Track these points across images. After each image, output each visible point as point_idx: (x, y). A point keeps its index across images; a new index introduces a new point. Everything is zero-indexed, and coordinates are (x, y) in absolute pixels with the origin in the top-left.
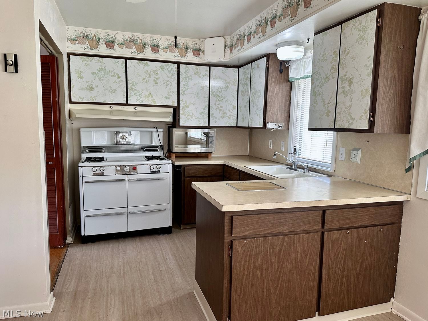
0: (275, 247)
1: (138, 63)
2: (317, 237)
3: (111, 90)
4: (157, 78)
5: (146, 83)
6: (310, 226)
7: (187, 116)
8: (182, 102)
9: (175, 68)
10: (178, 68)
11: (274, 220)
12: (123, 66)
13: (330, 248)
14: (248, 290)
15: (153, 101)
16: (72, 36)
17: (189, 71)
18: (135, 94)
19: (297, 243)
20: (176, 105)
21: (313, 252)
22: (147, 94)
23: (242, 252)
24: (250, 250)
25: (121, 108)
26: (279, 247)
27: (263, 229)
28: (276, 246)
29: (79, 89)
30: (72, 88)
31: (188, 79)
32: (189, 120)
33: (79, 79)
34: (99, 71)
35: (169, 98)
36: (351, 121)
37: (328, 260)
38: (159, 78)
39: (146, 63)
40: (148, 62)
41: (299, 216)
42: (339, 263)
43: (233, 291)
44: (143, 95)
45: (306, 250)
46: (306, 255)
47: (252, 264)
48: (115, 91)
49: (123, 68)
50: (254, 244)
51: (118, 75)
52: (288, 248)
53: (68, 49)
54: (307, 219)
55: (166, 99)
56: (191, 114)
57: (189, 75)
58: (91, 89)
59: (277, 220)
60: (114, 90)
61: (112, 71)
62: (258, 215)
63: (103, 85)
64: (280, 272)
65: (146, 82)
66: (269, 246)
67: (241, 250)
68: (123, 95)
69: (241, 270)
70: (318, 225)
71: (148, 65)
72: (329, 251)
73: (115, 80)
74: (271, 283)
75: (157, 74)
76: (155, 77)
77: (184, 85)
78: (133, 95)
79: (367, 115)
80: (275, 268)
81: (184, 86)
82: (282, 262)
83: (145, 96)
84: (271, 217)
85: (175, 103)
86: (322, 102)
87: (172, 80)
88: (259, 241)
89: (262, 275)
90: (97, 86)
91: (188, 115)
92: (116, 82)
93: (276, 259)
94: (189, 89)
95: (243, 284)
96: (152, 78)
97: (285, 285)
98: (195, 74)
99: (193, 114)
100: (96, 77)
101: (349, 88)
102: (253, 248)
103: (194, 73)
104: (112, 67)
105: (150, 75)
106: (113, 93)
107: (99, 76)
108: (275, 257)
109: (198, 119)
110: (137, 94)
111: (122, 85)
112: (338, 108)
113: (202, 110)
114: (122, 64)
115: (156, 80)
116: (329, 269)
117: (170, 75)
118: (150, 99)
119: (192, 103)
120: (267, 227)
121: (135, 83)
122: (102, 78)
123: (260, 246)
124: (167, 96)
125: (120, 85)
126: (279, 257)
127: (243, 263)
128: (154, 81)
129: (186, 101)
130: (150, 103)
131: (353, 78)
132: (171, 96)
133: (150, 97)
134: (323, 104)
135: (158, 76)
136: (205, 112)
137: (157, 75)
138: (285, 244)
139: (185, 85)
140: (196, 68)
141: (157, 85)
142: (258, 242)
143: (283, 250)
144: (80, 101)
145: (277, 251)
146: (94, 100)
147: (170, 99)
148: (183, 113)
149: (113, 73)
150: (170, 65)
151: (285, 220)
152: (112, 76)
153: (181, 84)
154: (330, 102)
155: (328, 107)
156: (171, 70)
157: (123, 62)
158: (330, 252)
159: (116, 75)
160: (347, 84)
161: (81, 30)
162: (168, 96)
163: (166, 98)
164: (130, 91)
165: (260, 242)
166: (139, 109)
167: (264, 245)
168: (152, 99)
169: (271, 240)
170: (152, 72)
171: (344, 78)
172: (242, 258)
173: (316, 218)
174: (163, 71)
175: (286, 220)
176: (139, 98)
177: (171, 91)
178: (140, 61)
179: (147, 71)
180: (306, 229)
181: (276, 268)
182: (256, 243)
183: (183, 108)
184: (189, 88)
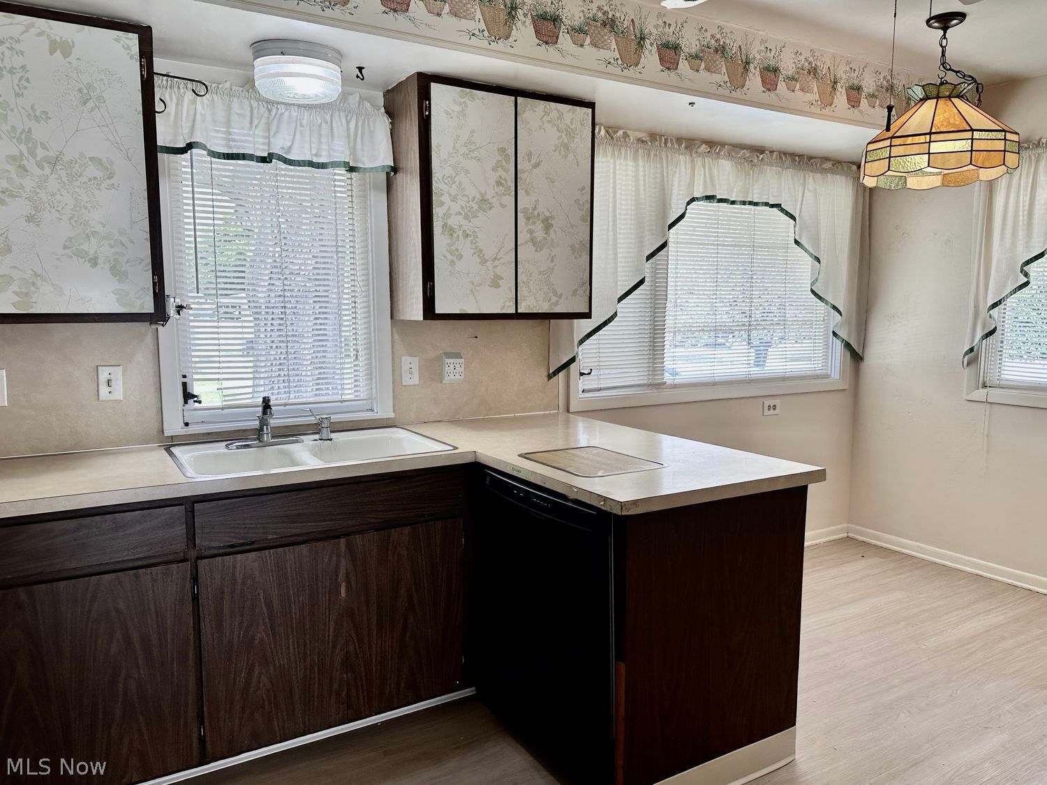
36: (554, 299)
79: (586, 289)
86: (474, 253)
101: (545, 236)
112: (522, 273)
131: (552, 217)
134: (480, 258)
154: (498, 257)
155: (495, 267)
160: (538, 227)
171: (531, 213)
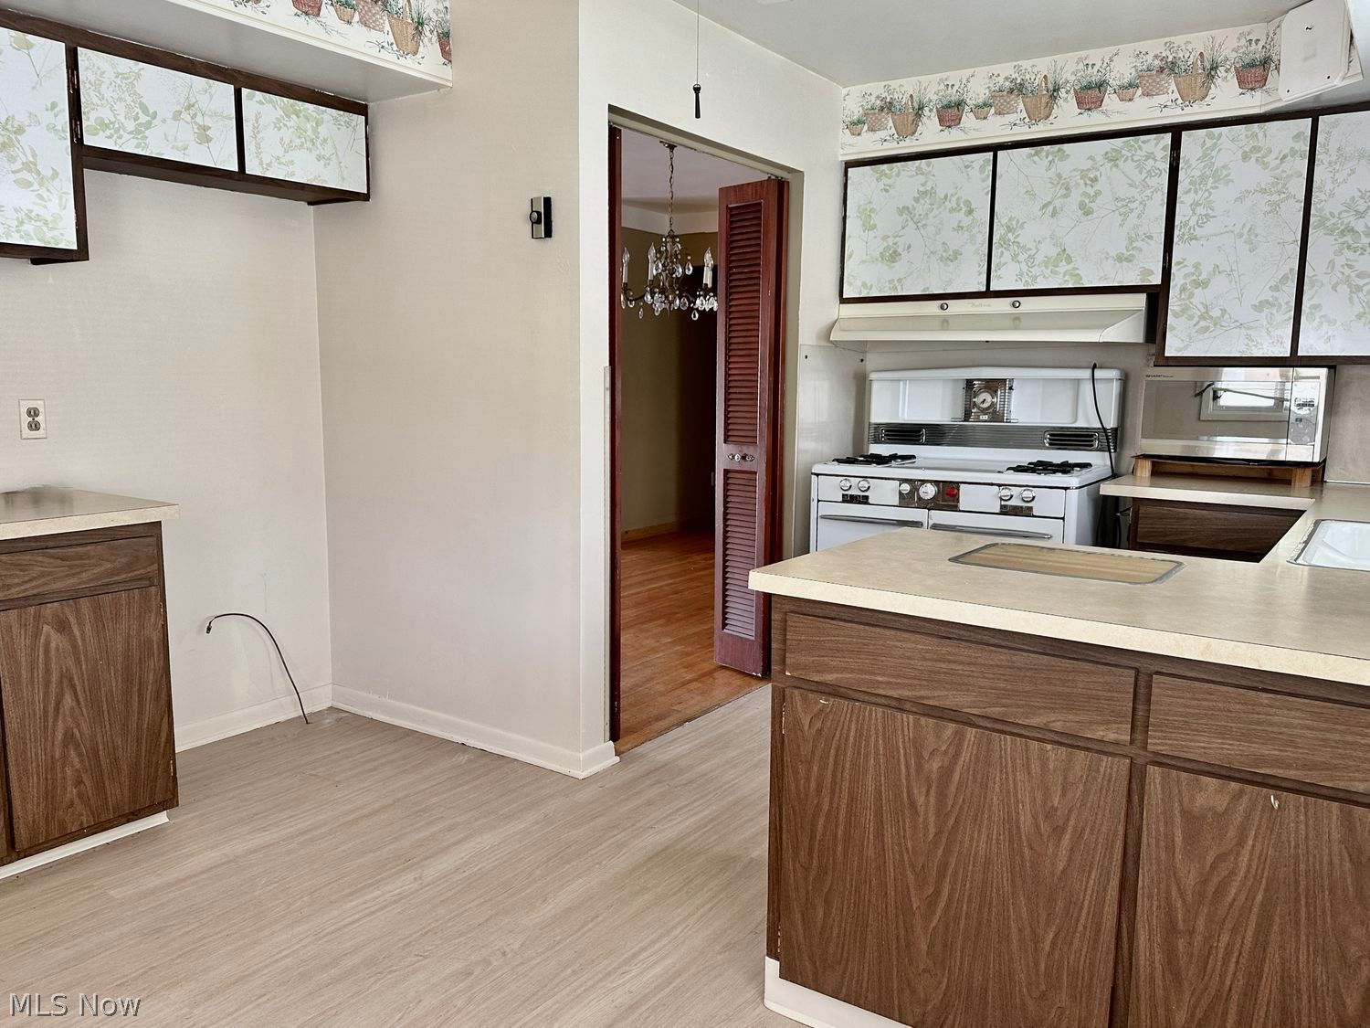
0: (926, 755)
1: (1031, 156)
2: (1110, 774)
3: (944, 254)
4: (1092, 194)
5: (1052, 217)
6: (1077, 719)
7: (1196, 319)
8: (1179, 270)
9: (1164, 149)
10: (1176, 145)
11: (925, 659)
12: (986, 173)
13: (1178, 839)
14: (834, 863)
15: (1071, 275)
16: (856, 113)
17: (1220, 150)
18: (1015, 258)
19: (1014, 767)
20: (1156, 280)
21: (1092, 830)
22: (1053, 252)
23: (813, 731)
24: (838, 733)
25: (974, 305)
26: (943, 761)
27: (885, 679)
28: (932, 753)
29: (864, 261)
30: (847, 261)
31: (1211, 180)
32: (1206, 335)
33: (864, 231)
34: (917, 200)
35: (1129, 260)
37: (1168, 893)
38: (1098, 193)
39: (1059, 150)
40: (1066, 147)
41: (1028, 669)
42: (1228, 925)
43: (788, 847)
44: (1040, 258)
45: (1056, 810)
46: (1059, 831)
47: (846, 785)
48: (955, 256)
49: (983, 181)
50: (850, 721)
51: (968, 203)
52: (979, 776)
53: (842, 152)
54: (1059, 689)
55: (1118, 264)
56: (1215, 313)
57: (1219, 163)
58: (894, 256)
59: (936, 661)
60: (953, 252)
61: (952, 195)
62: (867, 627)
63: (926, 239)
64: (948, 851)
65: (1054, 214)
66: (904, 742)
67: (810, 727)
68: (980, 265)
69: (811, 789)
70: (1116, 725)
71: (1065, 157)
72: (1170, 848)
73: (960, 222)
74: (911, 878)
75: (1095, 180)
76: (1085, 193)
77: (1195, 205)
78: (1006, 263)
80: (926, 827)
81: (1193, 210)
82: (953, 819)
83: (1046, 263)
84: (913, 645)
85: (1152, 273)
87: (1148, 193)
88: (867, 714)
89: (880, 834)
90: (909, 247)
91: (1202, 317)
92: (962, 228)
93: (932, 800)
94: (1214, 217)
95: (818, 837)
96: (1076, 197)
97: (965, 906)
98: (1245, 157)
99: (1224, 311)
100: (907, 220)
102: (849, 731)
103: (1241, 152)
104: (954, 183)
105: (1067, 189)
106: (952, 261)
107: (917, 216)
108: (928, 791)
109: (1244, 331)
110: (1021, 258)
111: (978, 235)
113: (1268, 295)
114: (982, 168)
115: (1087, 201)
116: (1171, 928)
117: (1138, 178)
118: (1063, 267)
119: (1224, 271)
120: (899, 676)
121: (1018, 222)
122: (924, 222)
123: (873, 732)
124: (1125, 252)
125: (974, 235)
126: (942, 795)
127: (815, 769)
128: (1082, 206)
129: (1197, 266)
130: (1060, 281)
132: (1141, 250)
133: (1064, 263)
135: (1095, 188)
136: (1281, 301)
137: (1092, 187)
138: (965, 756)
139: (1198, 204)
140: (1250, 133)
141: (1089, 217)
142: (864, 716)
143: (956, 776)
144: (864, 295)
145: (935, 770)
146: (899, 288)
147: (1135, 261)
148: (1183, 311)
149: (954, 199)
150: (1143, 142)
151: (967, 668)
152: (952, 210)
153: (1182, 202)
156: (1147, 158)
157: (986, 161)
158: (1179, 856)
159: (962, 205)
161: (876, 89)
162: (1126, 254)
163: (1120, 259)
164: (1000, 251)
165: (873, 722)
166: (1029, 304)
167: (884, 734)
168: (1070, 267)
169: (911, 725)
170: (1076, 176)
172: (813, 752)
173: (1105, 694)
174: (1114, 169)
175: (973, 671)
176: (1025, 268)
177: (1141, 233)
178: (1039, 148)
179: (1059, 176)
180: (1058, 726)
181: (932, 830)
182: (859, 718)
183: (1183, 289)
184: (1213, 214)
